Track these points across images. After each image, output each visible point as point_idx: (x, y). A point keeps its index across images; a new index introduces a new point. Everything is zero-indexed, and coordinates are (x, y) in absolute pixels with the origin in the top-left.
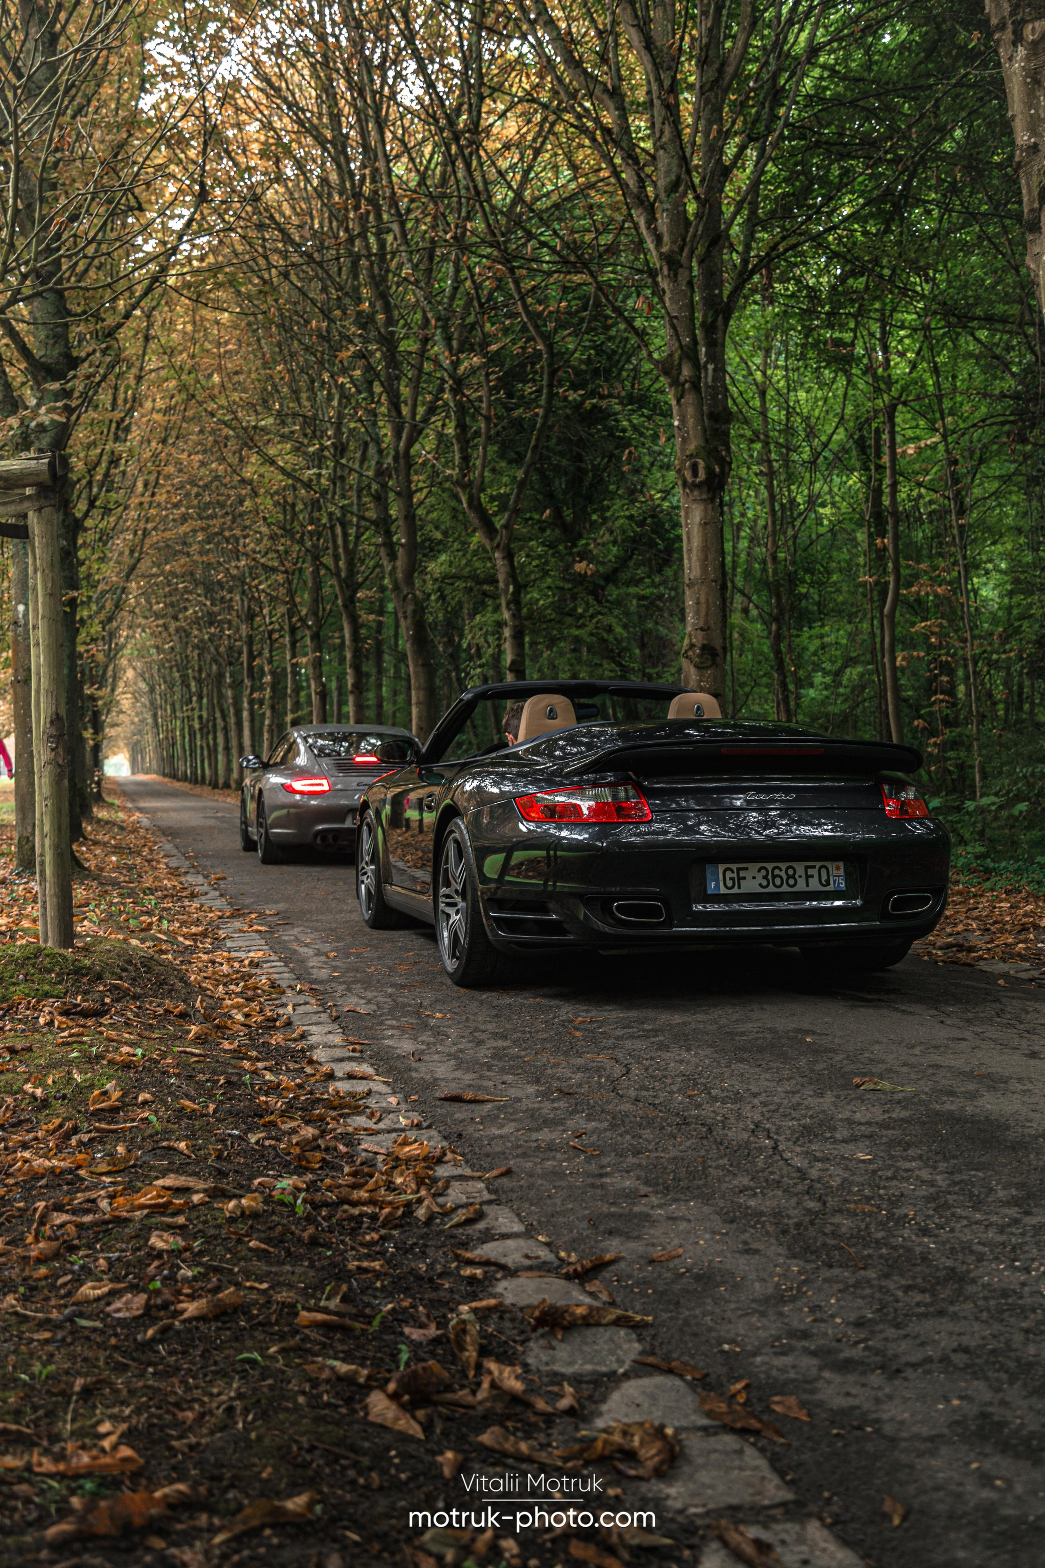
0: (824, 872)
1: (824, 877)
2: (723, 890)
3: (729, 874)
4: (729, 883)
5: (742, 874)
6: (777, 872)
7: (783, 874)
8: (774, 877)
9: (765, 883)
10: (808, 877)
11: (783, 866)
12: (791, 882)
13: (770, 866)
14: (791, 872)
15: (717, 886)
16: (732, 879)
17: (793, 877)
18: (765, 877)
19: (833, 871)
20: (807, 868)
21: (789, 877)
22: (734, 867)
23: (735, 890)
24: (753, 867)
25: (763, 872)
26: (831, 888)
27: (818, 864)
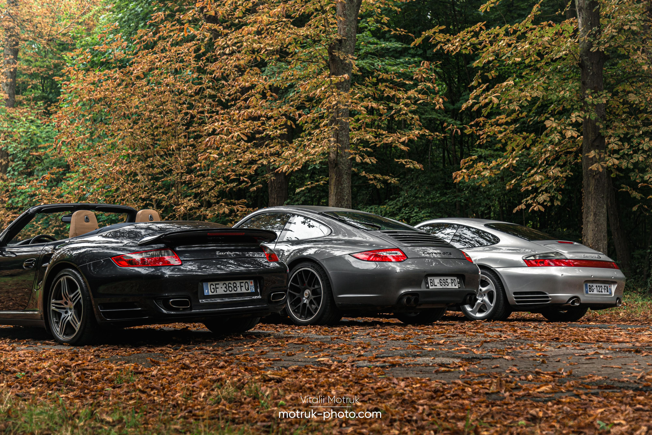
0: (246, 284)
1: (247, 287)
2: (210, 293)
3: (212, 287)
4: (213, 291)
5: (217, 286)
6: (230, 285)
7: (232, 286)
8: (229, 287)
9: (226, 290)
10: (241, 287)
11: (232, 282)
12: (235, 289)
13: (227, 283)
14: (235, 285)
15: (208, 291)
16: (213, 288)
17: (236, 287)
18: (226, 287)
19: (250, 284)
20: (240, 283)
21: (234, 287)
22: (214, 283)
23: (215, 293)
24: (221, 283)
25: (225, 285)
26: (249, 291)
27: (244, 281)
